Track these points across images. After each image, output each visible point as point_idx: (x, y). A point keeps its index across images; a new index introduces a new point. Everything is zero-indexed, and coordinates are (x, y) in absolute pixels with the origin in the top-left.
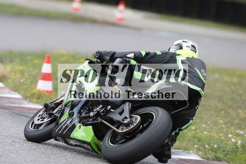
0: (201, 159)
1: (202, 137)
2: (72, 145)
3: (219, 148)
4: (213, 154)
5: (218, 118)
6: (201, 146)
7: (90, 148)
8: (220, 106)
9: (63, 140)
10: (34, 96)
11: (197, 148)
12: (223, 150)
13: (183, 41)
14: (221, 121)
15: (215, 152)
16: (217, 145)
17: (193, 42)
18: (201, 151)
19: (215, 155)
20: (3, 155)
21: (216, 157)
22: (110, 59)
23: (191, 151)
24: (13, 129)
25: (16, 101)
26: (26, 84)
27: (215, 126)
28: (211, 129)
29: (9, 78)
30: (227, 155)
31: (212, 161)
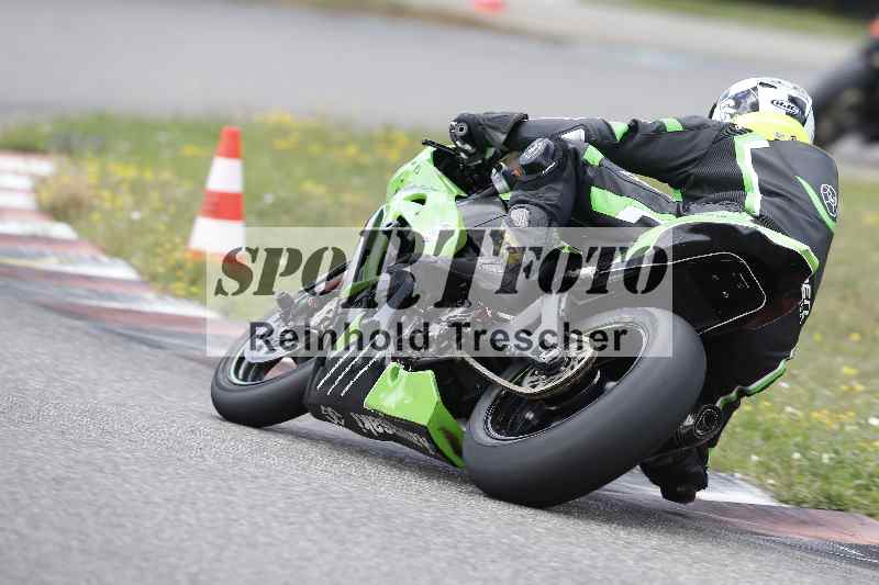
0: (774, 504)
1: (777, 426)
2: (369, 434)
3: (839, 463)
4: (818, 484)
5: (840, 359)
6: (773, 457)
7: (427, 445)
8: (844, 317)
9: (339, 419)
10: (180, 273)
11: (761, 463)
12: (851, 470)
13: (761, 84)
14: (847, 370)
15: (826, 478)
16: (833, 455)
17: (795, 88)
18: (772, 474)
19: (827, 487)
20: (69, 479)
21: (829, 498)
22: (506, 140)
23: (738, 475)
24: (105, 389)
25: (117, 290)
26: (152, 231)
27: (826, 386)
28: (813, 396)
29: (92, 209)
30: (870, 490)
31: (813, 511)
